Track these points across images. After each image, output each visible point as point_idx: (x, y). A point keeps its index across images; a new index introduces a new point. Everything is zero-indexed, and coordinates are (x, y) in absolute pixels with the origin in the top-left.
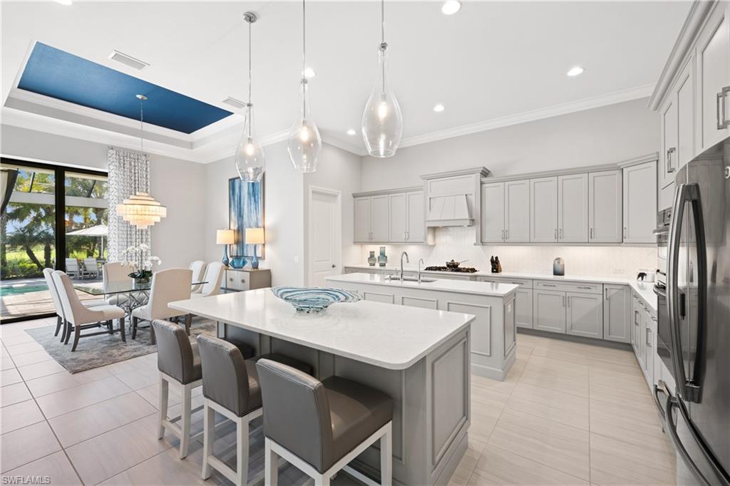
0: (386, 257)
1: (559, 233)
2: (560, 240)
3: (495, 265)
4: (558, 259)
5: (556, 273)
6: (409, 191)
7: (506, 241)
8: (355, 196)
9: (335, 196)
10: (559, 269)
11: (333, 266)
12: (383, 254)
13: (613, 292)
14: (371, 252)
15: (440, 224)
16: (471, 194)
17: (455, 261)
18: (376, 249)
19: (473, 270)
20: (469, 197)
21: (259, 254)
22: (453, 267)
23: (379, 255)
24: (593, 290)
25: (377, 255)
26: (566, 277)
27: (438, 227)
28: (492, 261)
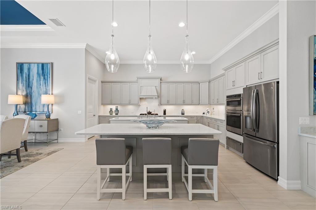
0: (119, 111)
1: (184, 101)
2: (184, 103)
3: (165, 112)
4: (183, 110)
5: (182, 114)
6: (131, 83)
7: (168, 103)
8: (102, 82)
9: (95, 81)
10: (183, 113)
11: (94, 116)
12: (117, 109)
13: (199, 118)
14: (110, 109)
15: (144, 97)
16: (157, 86)
17: (150, 111)
18: (114, 108)
19: (157, 114)
20: (156, 87)
21: (50, 110)
22: (150, 113)
23: (115, 110)
24: (194, 118)
25: (114, 109)
26: (185, 115)
27: (143, 98)
28: (164, 111)
